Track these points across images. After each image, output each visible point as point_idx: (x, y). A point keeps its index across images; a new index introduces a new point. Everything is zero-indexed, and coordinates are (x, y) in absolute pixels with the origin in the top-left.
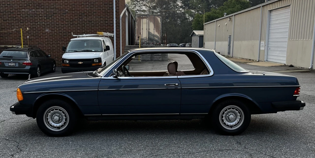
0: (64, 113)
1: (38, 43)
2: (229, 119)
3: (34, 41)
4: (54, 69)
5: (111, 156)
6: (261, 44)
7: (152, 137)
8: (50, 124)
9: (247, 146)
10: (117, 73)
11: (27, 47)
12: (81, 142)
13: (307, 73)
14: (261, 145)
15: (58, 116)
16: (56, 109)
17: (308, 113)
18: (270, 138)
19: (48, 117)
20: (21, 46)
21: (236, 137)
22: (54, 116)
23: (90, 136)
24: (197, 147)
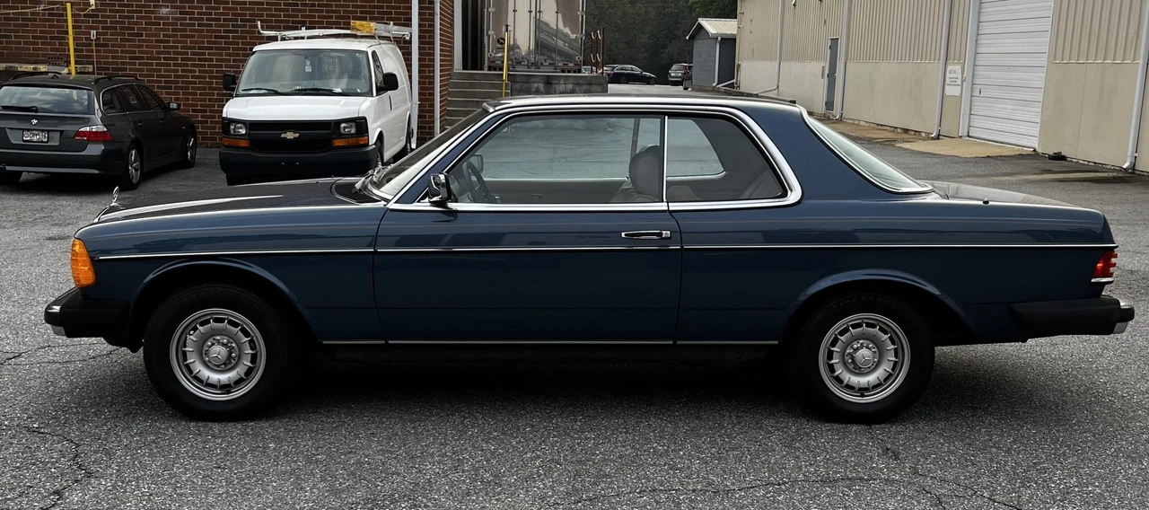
0: (246, 333)
1: (130, 58)
2: (853, 361)
3: (117, 52)
4: (189, 153)
5: (425, 500)
6: (948, 75)
7: (572, 427)
8: (195, 373)
9: (922, 465)
10: (445, 190)
11: (88, 73)
12: (310, 443)
13: (1118, 186)
14: (973, 464)
15: (223, 345)
16: (217, 320)
17: (1131, 341)
18: (1002, 435)
19: (187, 349)
20: (67, 66)
21: (878, 430)
22: (209, 343)
23: (340, 418)
24: (741, 469)
